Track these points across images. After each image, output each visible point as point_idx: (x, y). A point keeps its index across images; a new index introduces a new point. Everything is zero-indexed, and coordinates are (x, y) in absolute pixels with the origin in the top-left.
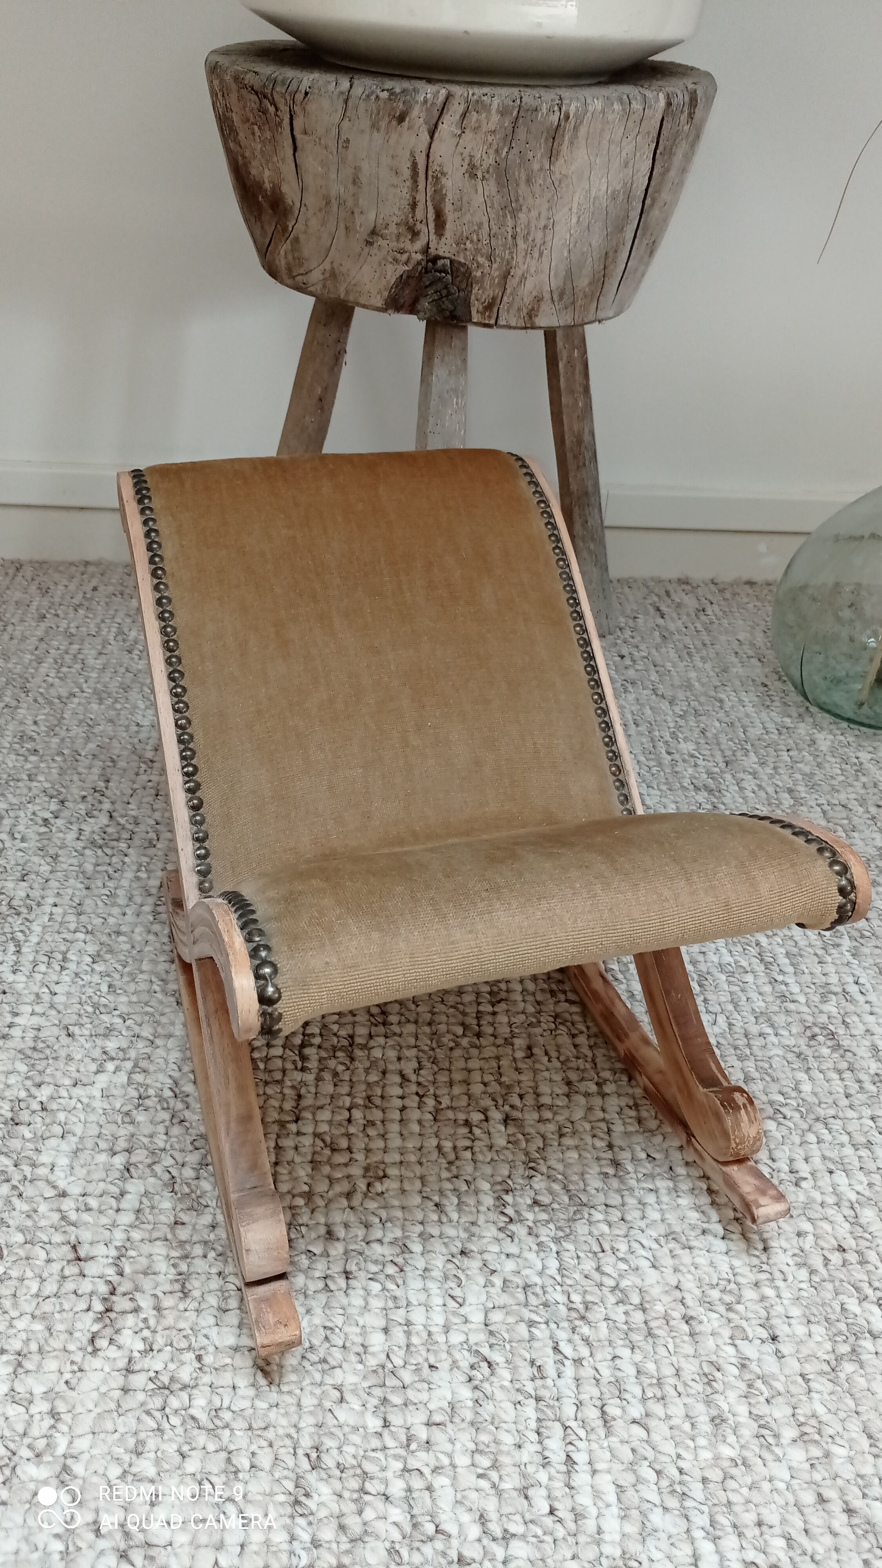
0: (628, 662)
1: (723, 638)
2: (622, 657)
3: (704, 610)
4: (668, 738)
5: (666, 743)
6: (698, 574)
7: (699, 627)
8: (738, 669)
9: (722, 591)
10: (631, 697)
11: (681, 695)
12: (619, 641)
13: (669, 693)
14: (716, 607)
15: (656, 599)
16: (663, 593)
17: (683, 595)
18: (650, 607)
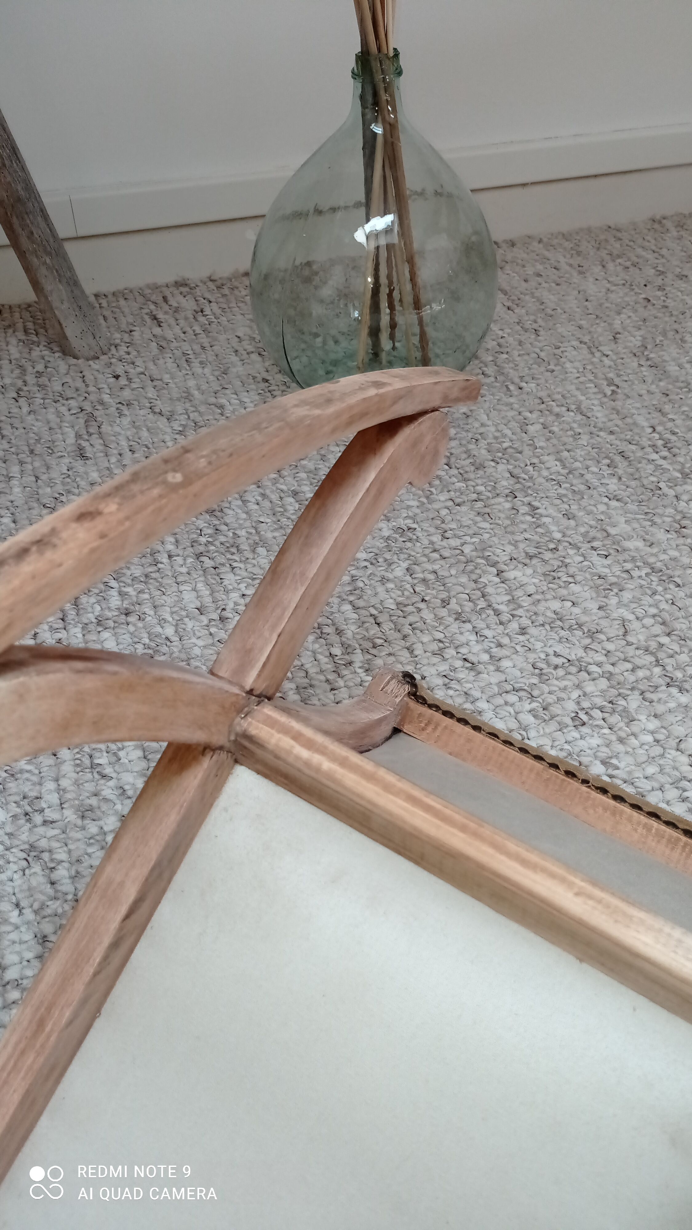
0: (123, 381)
1: (222, 337)
2: (117, 377)
3: (202, 311)
6: (194, 274)
7: (198, 330)
8: (238, 369)
9: (220, 287)
10: (126, 421)
11: (179, 408)
12: (113, 360)
13: (166, 409)
15: (152, 307)
16: (160, 300)
17: (180, 298)
18: (147, 318)
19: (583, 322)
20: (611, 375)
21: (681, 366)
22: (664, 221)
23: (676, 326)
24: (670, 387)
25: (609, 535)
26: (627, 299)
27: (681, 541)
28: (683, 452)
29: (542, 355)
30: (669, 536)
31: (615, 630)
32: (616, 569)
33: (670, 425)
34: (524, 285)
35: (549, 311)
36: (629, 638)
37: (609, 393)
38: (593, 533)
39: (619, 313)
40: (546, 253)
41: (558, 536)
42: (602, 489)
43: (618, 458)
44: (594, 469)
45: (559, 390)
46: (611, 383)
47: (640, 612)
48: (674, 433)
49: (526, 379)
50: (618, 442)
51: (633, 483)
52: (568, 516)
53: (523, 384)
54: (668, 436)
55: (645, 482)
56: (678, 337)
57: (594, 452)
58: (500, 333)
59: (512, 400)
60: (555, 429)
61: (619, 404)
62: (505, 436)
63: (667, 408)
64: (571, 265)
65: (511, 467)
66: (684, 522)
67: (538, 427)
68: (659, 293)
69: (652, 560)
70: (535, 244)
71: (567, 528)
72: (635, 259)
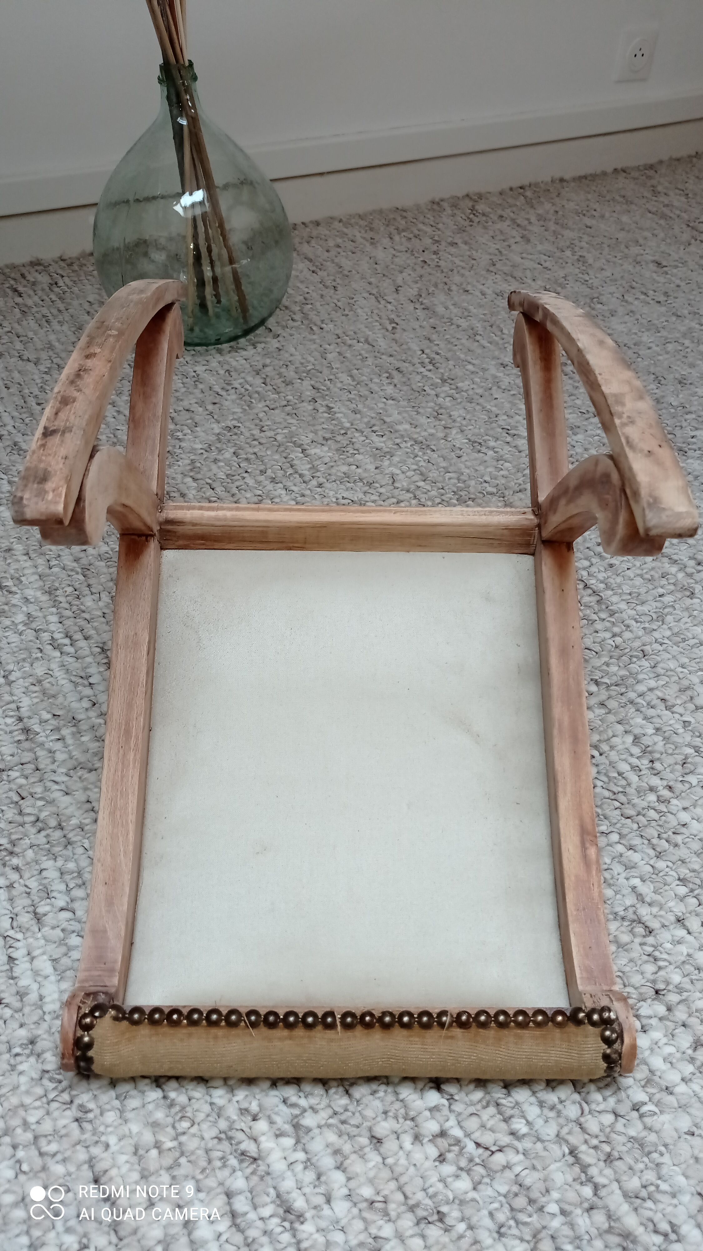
1: (75, 303)
3: (56, 284)
4: (36, 391)
5: (36, 397)
6: (47, 255)
7: (54, 297)
9: (71, 265)
11: (44, 355)
13: (32, 357)
14: (66, 279)
15: (12, 282)
16: (18, 276)
17: (37, 274)
18: (8, 290)
19: (372, 280)
20: (393, 316)
21: (447, 308)
22: (442, 203)
23: (445, 280)
24: (438, 322)
25: (385, 422)
26: (408, 262)
27: (438, 423)
28: (444, 365)
29: (339, 304)
30: (429, 420)
31: (387, 480)
32: (390, 444)
33: (436, 348)
34: (326, 254)
35: (346, 273)
36: (396, 485)
37: (390, 328)
38: (373, 422)
39: (401, 272)
40: (345, 230)
41: (348, 425)
42: (382, 393)
43: (395, 373)
44: (376, 380)
45: (352, 328)
46: (392, 321)
47: (405, 468)
48: (438, 354)
49: (326, 321)
50: (396, 362)
51: (405, 388)
52: (355, 412)
53: (324, 326)
54: (433, 355)
55: (414, 387)
56: (446, 287)
57: (377, 370)
58: (306, 290)
59: (314, 337)
60: (348, 355)
61: (397, 336)
62: (309, 362)
63: (434, 337)
64: (364, 238)
65: (313, 382)
66: (440, 411)
67: (335, 354)
68: (434, 257)
69: (415, 436)
70: (336, 224)
71: (354, 420)
72: (417, 232)
